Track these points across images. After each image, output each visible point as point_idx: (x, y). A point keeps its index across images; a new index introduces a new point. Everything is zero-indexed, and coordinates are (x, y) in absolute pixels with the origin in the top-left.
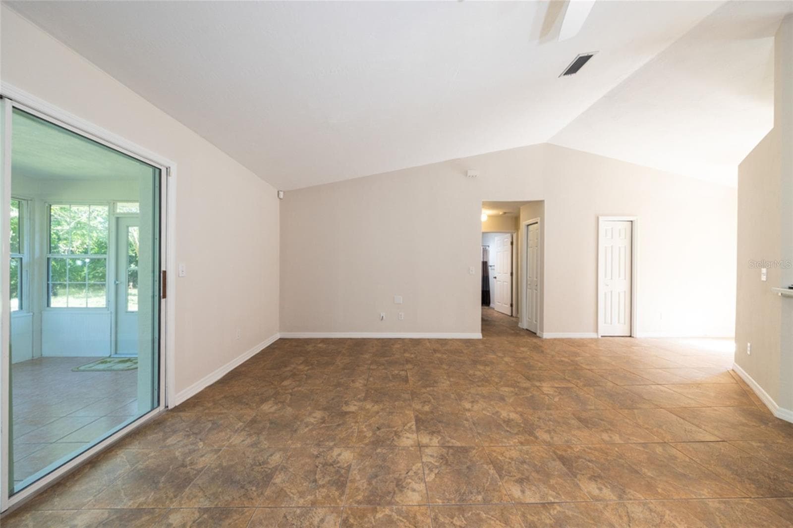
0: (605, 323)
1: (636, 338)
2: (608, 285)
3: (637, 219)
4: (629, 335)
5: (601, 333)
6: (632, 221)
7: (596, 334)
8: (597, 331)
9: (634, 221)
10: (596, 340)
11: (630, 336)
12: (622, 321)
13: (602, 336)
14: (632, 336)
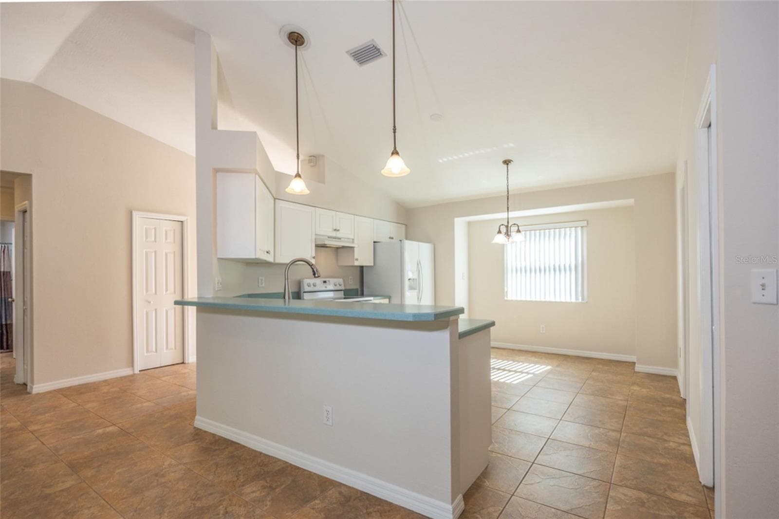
0: (147, 351)
1: (188, 363)
2: (150, 302)
3: (187, 219)
4: (181, 362)
5: (139, 366)
6: (182, 222)
7: (131, 368)
8: (132, 364)
9: (184, 221)
10: (131, 379)
11: (183, 363)
12: (172, 345)
13: (140, 371)
14: (186, 361)
